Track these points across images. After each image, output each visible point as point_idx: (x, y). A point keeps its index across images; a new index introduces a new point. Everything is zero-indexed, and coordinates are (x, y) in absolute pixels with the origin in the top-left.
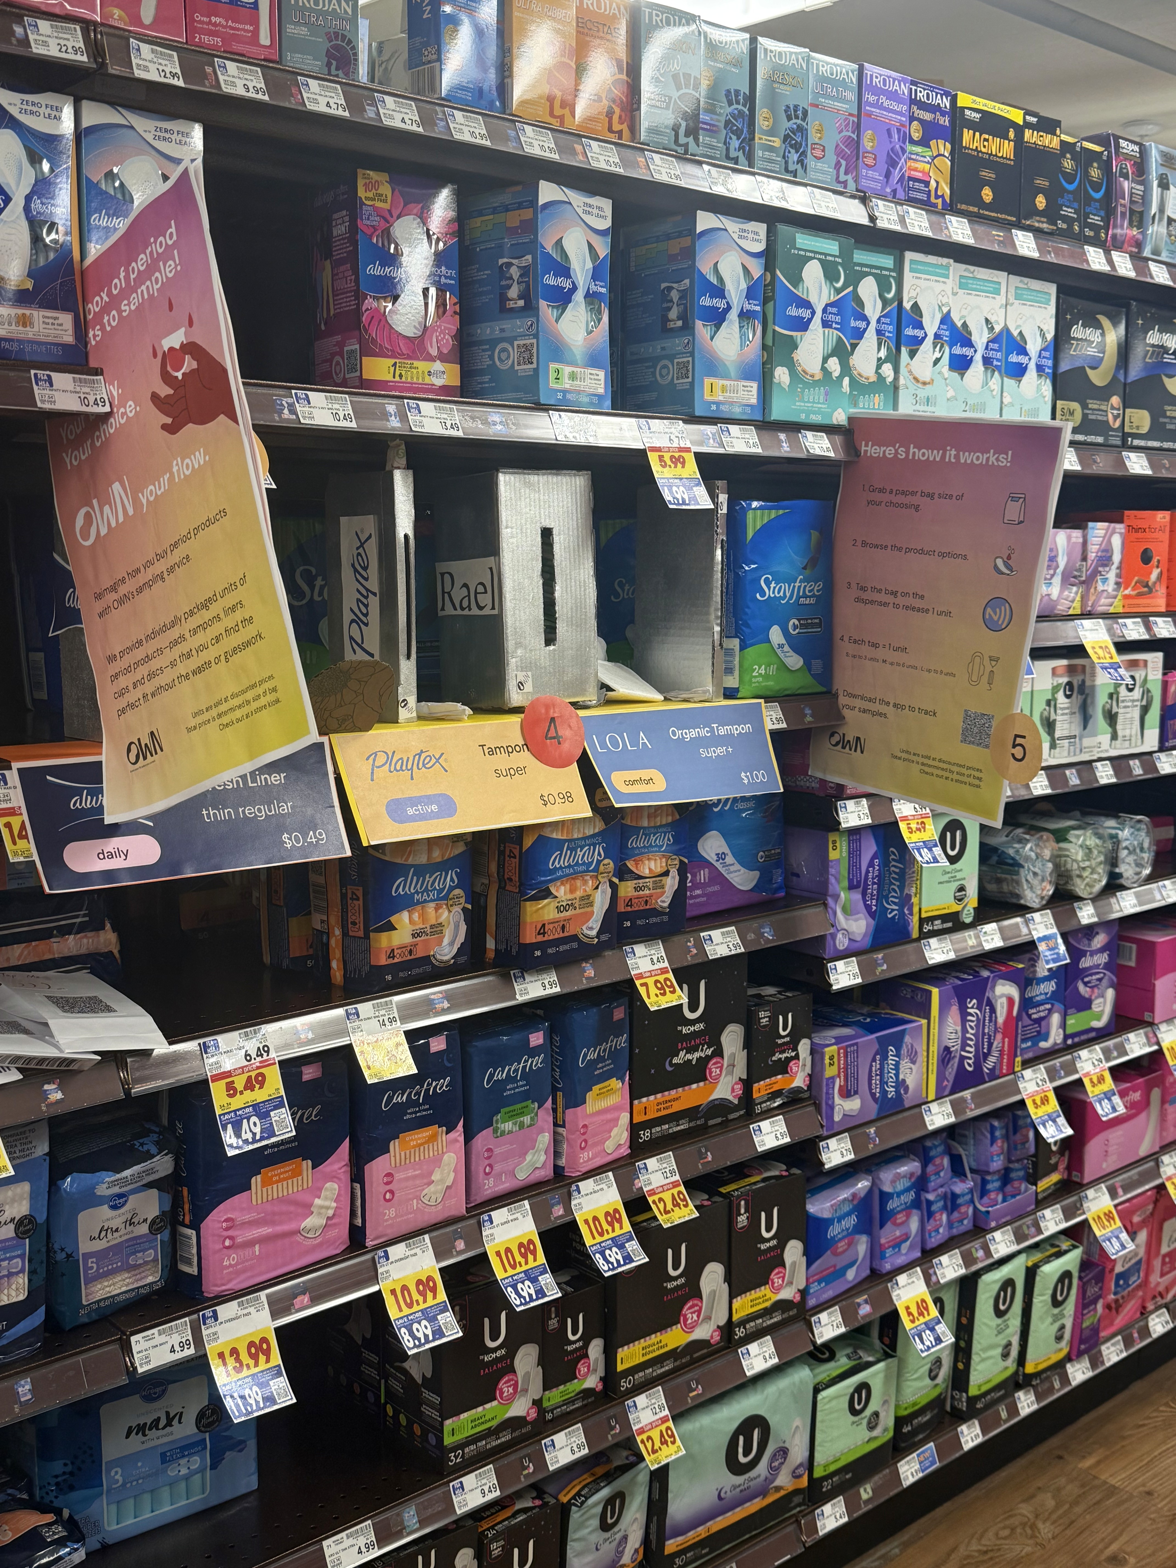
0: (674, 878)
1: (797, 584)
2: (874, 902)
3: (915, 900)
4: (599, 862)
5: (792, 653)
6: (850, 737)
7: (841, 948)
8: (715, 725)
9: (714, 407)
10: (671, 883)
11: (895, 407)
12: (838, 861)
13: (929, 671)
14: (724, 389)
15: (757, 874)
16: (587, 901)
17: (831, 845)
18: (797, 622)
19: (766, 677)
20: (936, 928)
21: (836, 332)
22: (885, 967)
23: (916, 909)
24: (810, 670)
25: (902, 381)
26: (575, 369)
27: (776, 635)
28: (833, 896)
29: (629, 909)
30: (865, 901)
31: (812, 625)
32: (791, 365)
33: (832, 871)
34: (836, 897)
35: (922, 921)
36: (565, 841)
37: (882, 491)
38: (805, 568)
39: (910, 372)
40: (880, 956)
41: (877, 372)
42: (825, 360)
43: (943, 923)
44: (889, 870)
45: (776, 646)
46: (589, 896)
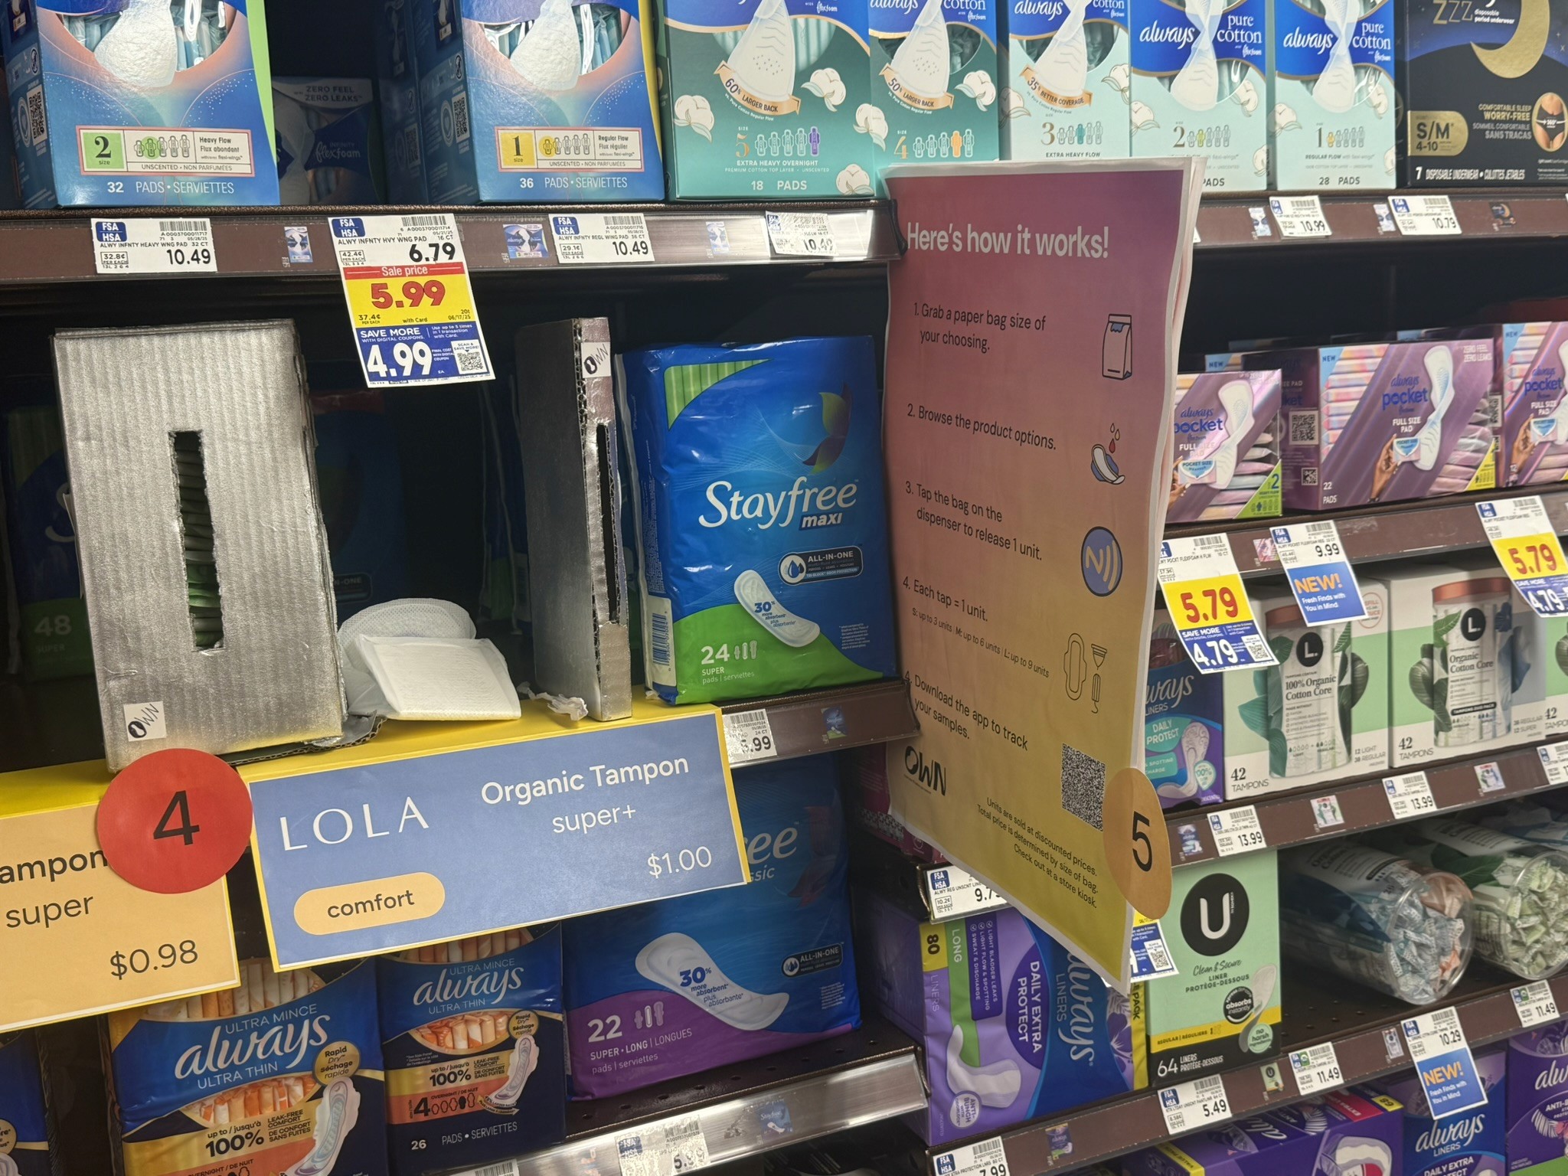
0: (527, 1051)
1: (795, 493)
2: (1037, 1036)
3: (1133, 1023)
4: (313, 1052)
5: (791, 617)
6: (927, 762)
7: (964, 1124)
8: (597, 768)
9: (528, 183)
10: (522, 1061)
11: (1004, 151)
12: (944, 973)
13: (1015, 659)
14: (549, 147)
15: (782, 999)
16: (295, 1124)
17: (925, 946)
18: (799, 561)
19: (735, 664)
20: (1184, 1068)
21: (825, 21)
22: (1069, 1148)
23: (1138, 1040)
24: (837, 644)
25: (1014, 101)
26: (156, 135)
27: (750, 588)
28: (934, 1035)
29: (421, 1118)
30: (1014, 1036)
31: (838, 564)
32: (717, 93)
33: (931, 991)
34: (945, 1037)
35: (1153, 1060)
36: (214, 1024)
37: (938, 313)
38: (811, 462)
39: (1033, 83)
40: (1060, 1128)
41: (951, 88)
42: (803, 75)
43: (1200, 1058)
44: (1066, 979)
45: (751, 608)
46: (296, 1115)
